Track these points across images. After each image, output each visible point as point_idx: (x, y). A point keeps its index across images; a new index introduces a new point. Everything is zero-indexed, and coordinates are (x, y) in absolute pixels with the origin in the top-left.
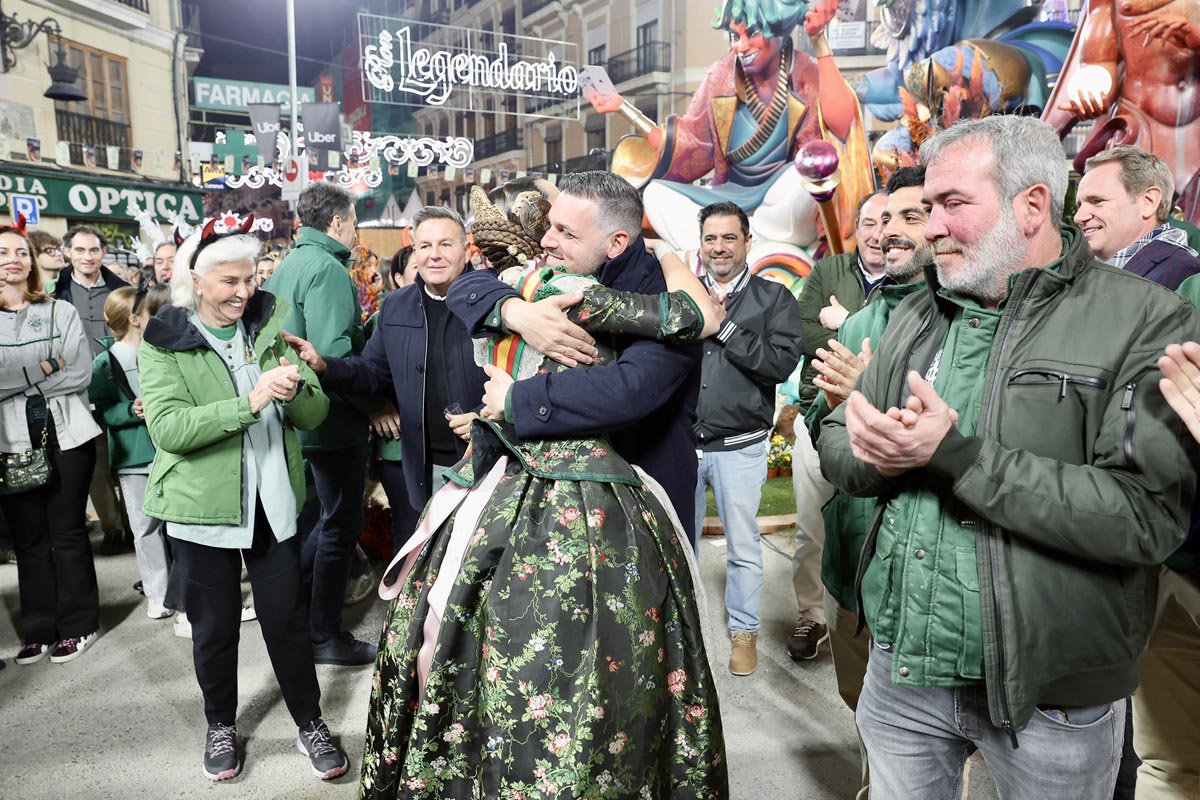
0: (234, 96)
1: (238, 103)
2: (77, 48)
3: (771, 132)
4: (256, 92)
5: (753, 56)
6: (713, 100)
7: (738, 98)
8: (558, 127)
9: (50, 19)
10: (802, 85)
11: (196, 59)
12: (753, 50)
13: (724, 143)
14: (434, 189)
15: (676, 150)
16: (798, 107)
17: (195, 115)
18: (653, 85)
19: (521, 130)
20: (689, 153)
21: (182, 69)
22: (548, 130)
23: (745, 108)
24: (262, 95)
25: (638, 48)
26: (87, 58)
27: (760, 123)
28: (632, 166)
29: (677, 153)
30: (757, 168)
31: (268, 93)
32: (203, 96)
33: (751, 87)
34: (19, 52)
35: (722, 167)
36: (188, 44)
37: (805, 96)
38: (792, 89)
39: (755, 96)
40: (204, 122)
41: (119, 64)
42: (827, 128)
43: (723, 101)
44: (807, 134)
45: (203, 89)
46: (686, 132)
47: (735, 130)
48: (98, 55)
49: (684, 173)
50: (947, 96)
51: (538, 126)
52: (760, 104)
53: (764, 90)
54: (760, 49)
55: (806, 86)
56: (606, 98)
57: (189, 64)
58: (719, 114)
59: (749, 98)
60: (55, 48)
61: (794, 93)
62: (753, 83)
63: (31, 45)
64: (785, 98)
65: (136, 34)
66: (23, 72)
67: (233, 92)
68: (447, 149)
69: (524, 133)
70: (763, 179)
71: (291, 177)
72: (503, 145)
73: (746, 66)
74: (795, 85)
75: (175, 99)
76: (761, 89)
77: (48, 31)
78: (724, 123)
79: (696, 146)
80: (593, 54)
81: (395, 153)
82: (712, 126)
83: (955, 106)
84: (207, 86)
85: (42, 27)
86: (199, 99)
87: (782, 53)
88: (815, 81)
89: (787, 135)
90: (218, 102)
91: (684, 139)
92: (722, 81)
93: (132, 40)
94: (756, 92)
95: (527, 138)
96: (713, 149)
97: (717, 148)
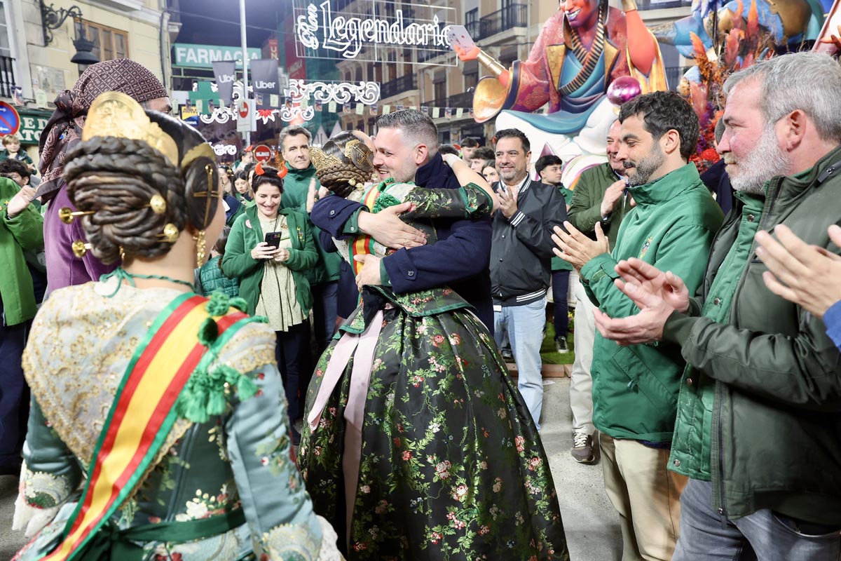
0: (203, 56)
1: (207, 62)
2: (94, 27)
3: (592, 71)
4: (219, 52)
5: (576, 13)
6: (547, 48)
7: (566, 46)
8: (444, 71)
9: (75, 7)
10: (615, 33)
11: (177, 30)
12: (576, 8)
13: (556, 80)
14: (352, 121)
15: (521, 87)
16: (612, 51)
17: (176, 71)
18: (514, 37)
19: (416, 75)
20: (530, 89)
21: (166, 38)
22: (436, 74)
23: (572, 53)
24: (223, 55)
25: (502, 10)
26: (101, 33)
27: (583, 64)
28: (489, 100)
29: (521, 89)
30: (582, 99)
31: (227, 53)
32: (182, 58)
33: (576, 37)
34: (54, 31)
35: (555, 99)
36: (171, 20)
37: (617, 42)
38: (608, 37)
39: (579, 43)
40: (183, 76)
41: (123, 36)
42: (634, 66)
43: (555, 48)
44: (619, 71)
45: (181, 52)
46: (528, 73)
47: (564, 70)
48: (108, 30)
49: (527, 104)
50: (728, 37)
51: (429, 71)
52: (583, 49)
53: (586, 38)
54: (582, 7)
55: (618, 34)
56: (467, 49)
57: (172, 34)
58: (552, 58)
59: (575, 46)
60: (78, 27)
61: (609, 40)
62: (577, 34)
63: (62, 26)
64: (602, 45)
65: (133, 14)
66: (57, 46)
67: (203, 54)
68: (361, 91)
69: (418, 78)
70: (586, 107)
71: (244, 115)
72: (403, 86)
73: (571, 21)
74: (610, 34)
75: (162, 60)
76: (584, 38)
77: (74, 15)
78: (556, 65)
79: (535, 83)
80: (468, 15)
81: (322, 95)
82: (547, 68)
83: (734, 44)
84: (184, 49)
85: (70, 13)
86: (179, 59)
87: (599, 10)
88: (624, 30)
89: (604, 73)
90: (192, 61)
91: (526, 79)
92: (554, 33)
93: (131, 18)
94: (580, 41)
95: (420, 80)
96: (548, 85)
97: (551, 84)
